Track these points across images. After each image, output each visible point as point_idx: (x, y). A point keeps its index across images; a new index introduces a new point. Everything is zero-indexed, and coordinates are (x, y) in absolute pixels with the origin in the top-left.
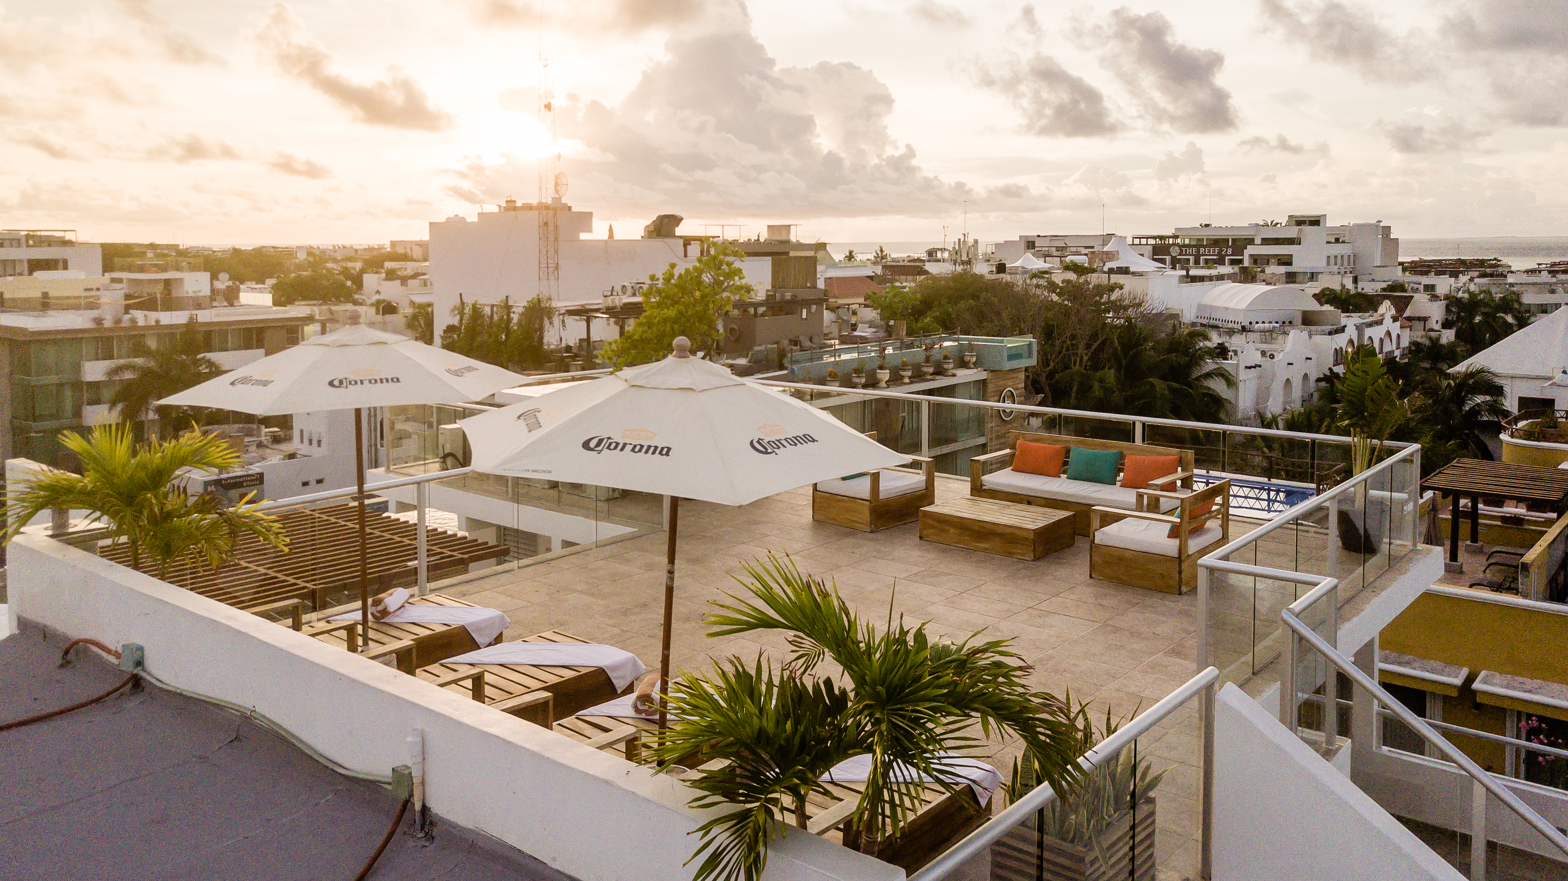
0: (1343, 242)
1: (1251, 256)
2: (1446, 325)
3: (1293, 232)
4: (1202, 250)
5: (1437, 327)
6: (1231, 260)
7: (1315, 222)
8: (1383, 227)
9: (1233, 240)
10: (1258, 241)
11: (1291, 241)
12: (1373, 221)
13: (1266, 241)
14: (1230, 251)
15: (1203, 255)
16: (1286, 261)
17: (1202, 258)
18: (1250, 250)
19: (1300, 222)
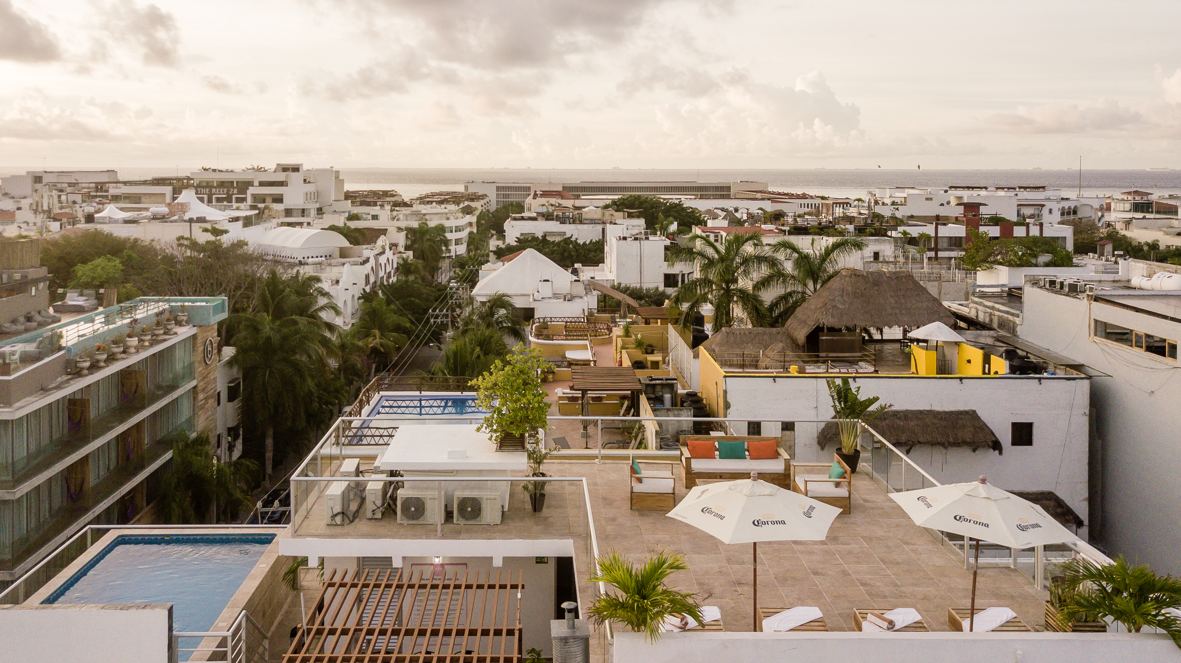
0: (309, 182)
1: (252, 195)
2: (407, 248)
3: (281, 177)
4: (214, 190)
5: (402, 250)
6: (237, 198)
7: (296, 169)
8: (336, 171)
9: (237, 182)
10: (256, 183)
11: (281, 184)
12: (328, 167)
13: (262, 184)
14: (236, 191)
15: (214, 194)
16: (278, 199)
17: (214, 196)
18: (251, 191)
19: (285, 169)
